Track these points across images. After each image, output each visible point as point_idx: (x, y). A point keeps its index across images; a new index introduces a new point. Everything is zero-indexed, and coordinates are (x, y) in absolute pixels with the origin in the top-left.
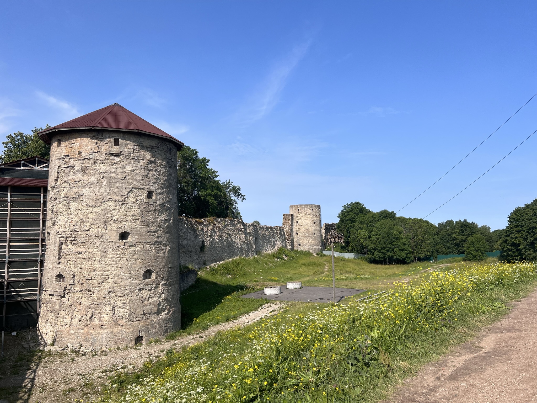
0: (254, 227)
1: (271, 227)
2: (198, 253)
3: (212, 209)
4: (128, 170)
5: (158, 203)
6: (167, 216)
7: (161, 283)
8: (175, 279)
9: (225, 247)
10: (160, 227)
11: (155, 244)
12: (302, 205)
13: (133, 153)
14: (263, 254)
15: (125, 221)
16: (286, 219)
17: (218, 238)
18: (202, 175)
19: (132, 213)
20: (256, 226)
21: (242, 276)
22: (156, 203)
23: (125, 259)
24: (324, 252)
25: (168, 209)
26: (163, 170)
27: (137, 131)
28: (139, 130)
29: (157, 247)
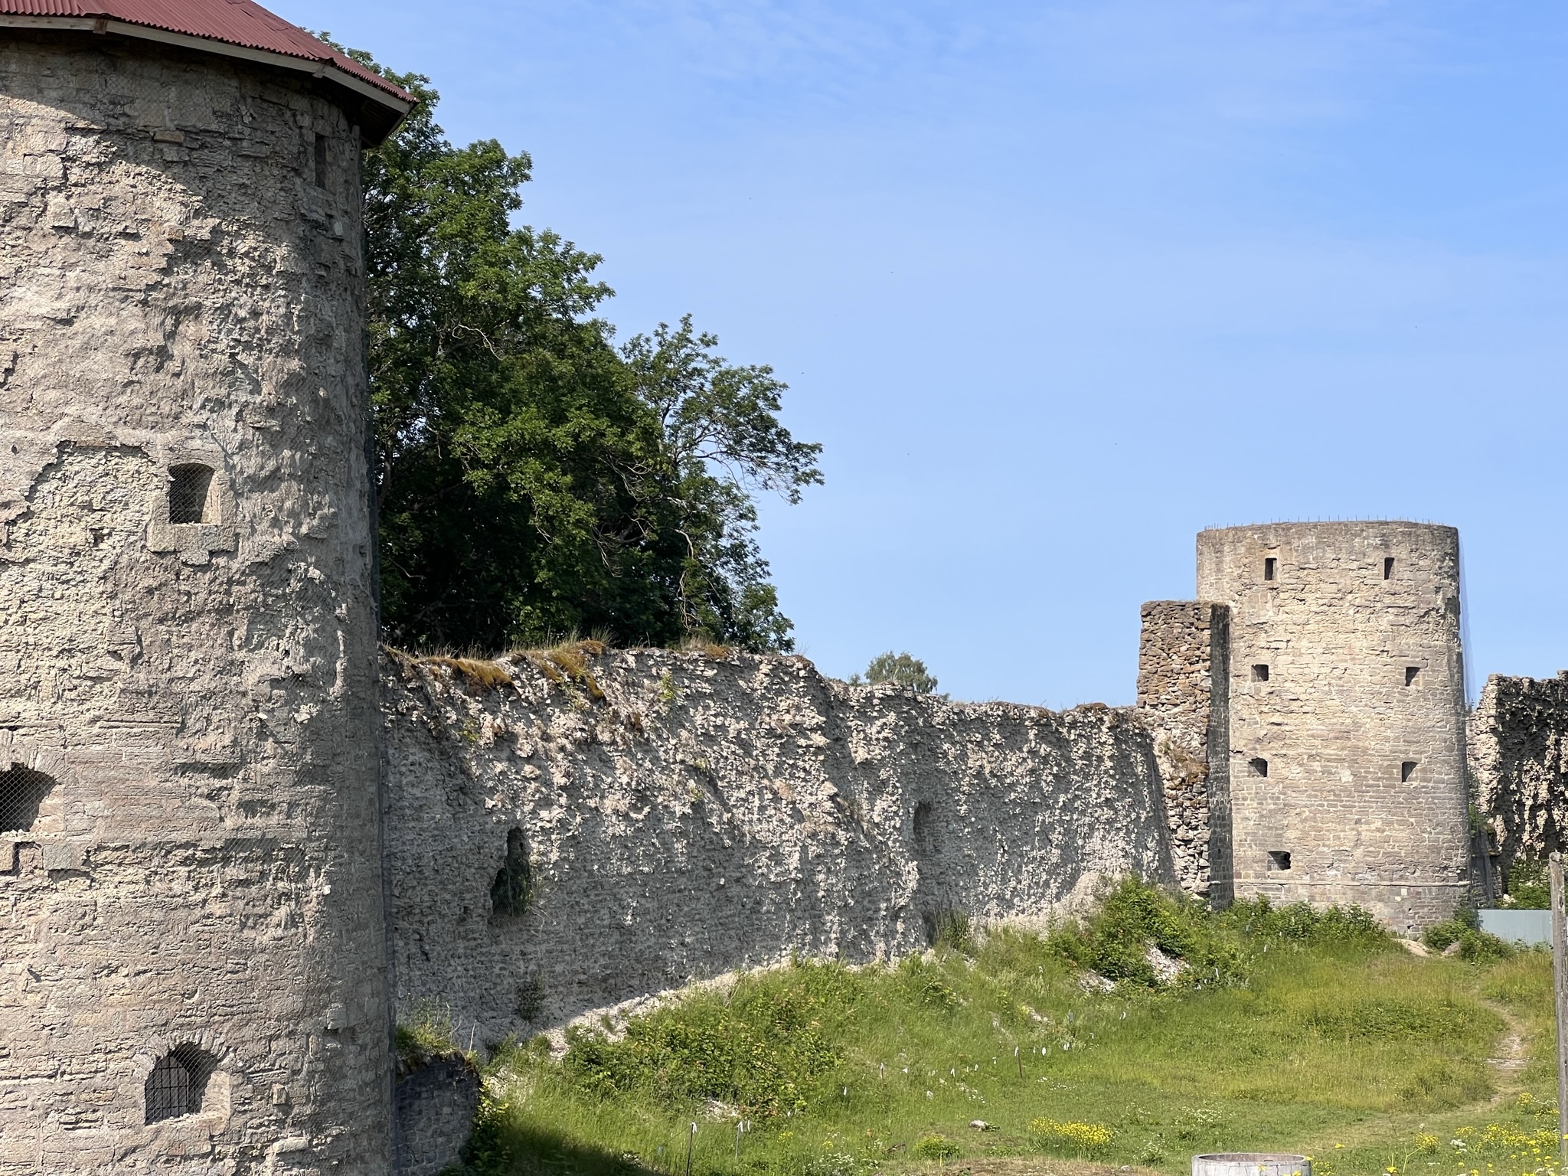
0: (909, 720)
1: (1043, 714)
2: (478, 925)
3: (551, 565)
4: (28, 317)
5: (248, 552)
6: (311, 647)
7: (276, 1147)
8: (370, 1116)
9: (682, 883)
10: (263, 732)
11: (226, 861)
12: (1303, 529)
13: (64, 185)
14: (981, 940)
15: (19, 693)
16: (1169, 648)
17: (623, 807)
18: (470, 289)
19: (67, 633)
20: (922, 711)
21: (823, 1111)
22: (231, 554)
23: (20, 966)
24: (1496, 923)
25: (311, 594)
26: (274, 308)
27: (88, 25)
28: (107, 17)
29: (242, 883)
